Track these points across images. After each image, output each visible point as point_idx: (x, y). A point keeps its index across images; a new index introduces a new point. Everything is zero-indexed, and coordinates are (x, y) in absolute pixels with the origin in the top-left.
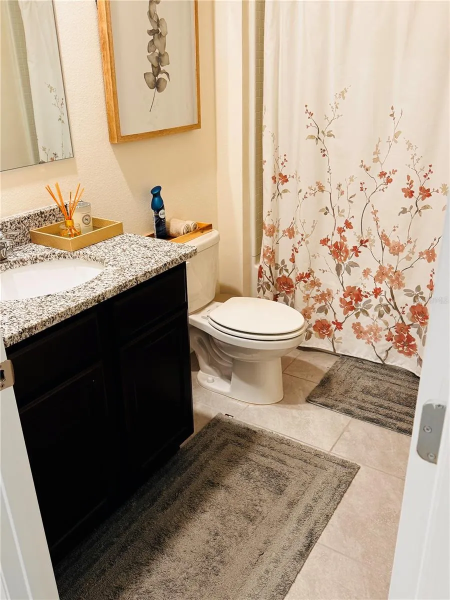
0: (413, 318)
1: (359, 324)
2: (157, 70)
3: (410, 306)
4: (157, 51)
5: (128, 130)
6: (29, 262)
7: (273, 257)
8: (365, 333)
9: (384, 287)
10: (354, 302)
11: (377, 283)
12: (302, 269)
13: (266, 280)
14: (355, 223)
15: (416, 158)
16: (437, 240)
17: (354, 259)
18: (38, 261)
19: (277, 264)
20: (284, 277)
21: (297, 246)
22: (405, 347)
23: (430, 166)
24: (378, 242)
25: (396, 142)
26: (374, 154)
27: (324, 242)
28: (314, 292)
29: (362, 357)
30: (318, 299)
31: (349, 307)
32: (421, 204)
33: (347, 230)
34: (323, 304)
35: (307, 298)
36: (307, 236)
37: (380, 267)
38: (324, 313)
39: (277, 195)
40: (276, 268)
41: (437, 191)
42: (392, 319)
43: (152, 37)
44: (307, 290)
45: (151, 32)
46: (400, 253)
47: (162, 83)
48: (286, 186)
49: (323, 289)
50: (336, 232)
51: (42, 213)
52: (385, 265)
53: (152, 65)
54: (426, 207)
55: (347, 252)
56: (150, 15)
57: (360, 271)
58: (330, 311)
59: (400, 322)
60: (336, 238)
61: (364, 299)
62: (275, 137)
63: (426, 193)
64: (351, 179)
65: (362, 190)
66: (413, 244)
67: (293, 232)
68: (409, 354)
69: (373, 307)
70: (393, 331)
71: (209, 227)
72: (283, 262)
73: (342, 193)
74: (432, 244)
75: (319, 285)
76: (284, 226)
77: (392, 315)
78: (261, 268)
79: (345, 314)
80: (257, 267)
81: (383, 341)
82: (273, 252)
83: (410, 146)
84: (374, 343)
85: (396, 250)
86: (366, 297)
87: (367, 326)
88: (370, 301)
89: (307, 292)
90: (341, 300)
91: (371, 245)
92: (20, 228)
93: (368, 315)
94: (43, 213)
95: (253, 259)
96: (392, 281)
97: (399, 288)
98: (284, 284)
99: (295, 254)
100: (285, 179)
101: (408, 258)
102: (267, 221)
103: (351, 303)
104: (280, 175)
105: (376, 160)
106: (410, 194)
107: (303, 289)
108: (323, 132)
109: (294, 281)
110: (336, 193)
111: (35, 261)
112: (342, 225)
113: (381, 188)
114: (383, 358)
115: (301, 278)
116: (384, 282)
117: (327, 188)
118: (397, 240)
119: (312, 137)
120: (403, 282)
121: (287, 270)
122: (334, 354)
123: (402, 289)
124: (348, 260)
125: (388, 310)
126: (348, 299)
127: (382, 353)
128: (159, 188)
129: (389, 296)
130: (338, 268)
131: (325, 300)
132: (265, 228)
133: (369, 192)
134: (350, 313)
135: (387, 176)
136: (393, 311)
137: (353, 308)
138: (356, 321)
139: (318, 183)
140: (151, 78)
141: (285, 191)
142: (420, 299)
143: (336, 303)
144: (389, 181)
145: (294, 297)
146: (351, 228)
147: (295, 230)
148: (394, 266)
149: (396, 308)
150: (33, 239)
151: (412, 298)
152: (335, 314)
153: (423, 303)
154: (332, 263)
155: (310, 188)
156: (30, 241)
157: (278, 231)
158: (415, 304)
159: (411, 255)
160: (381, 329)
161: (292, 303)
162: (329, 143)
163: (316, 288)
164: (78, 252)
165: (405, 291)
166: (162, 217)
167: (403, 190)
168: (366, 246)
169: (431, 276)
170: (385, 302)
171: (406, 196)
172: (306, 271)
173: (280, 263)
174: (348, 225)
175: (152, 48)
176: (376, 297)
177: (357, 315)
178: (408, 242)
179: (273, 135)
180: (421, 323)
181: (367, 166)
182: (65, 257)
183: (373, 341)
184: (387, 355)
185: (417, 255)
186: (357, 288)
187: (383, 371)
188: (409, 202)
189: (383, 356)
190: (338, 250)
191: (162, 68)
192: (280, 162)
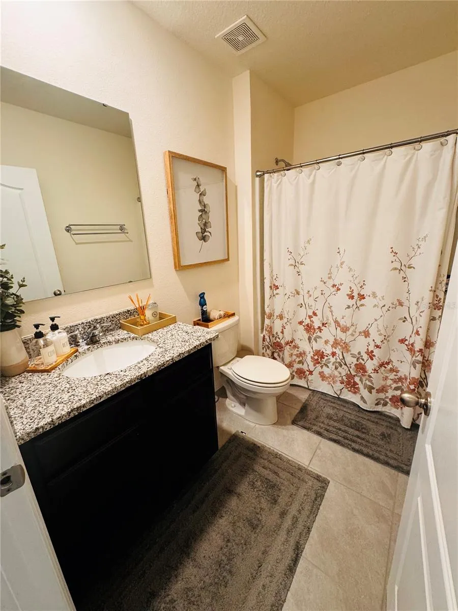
0: (356, 371)
1: (323, 372)
2: (204, 231)
3: (354, 364)
4: (204, 220)
5: (185, 262)
6: (114, 343)
7: (271, 331)
8: (327, 378)
9: (338, 351)
10: (319, 359)
11: (333, 348)
12: (288, 338)
13: (267, 344)
14: (319, 313)
15: (355, 276)
16: (370, 325)
17: (319, 334)
18: (120, 342)
19: (273, 335)
20: (277, 341)
21: (285, 325)
22: (352, 388)
23: (364, 281)
24: (333, 324)
25: (342, 267)
26: (329, 274)
27: (301, 323)
28: (295, 352)
29: (325, 392)
30: (298, 356)
31: (316, 362)
32: (359, 303)
33: (314, 317)
34: (301, 359)
35: (291, 355)
36: (290, 320)
37: (335, 339)
38: (301, 364)
39: (272, 296)
40: (273, 337)
41: (369, 296)
42: (343, 371)
43: (201, 213)
44: (291, 350)
45: (200, 211)
46: (347, 332)
47: (206, 238)
48: (278, 291)
49: (301, 350)
50: (308, 318)
51: (128, 311)
52: (338, 338)
53: (201, 228)
54: (362, 305)
55: (314, 329)
56: (200, 202)
57: (323, 340)
58: (305, 363)
59: (349, 373)
60: (308, 321)
61: (326, 358)
62: (271, 265)
63: (362, 297)
64: (316, 288)
65: (322, 294)
66: (355, 326)
67: (282, 317)
68: (355, 393)
69: (331, 363)
70: (344, 378)
71: (233, 315)
72: (277, 333)
73: (310, 296)
74: (367, 327)
75: (298, 348)
76: (277, 313)
77: (343, 369)
78: (264, 336)
79: (314, 366)
80: (262, 335)
81: (338, 384)
82: (271, 328)
83: (351, 270)
84: (333, 384)
85: (345, 330)
86: (327, 356)
87: (328, 374)
88: (329, 359)
89: (292, 352)
90: (312, 358)
91: (329, 326)
92: (113, 321)
93: (328, 367)
94: (130, 311)
95: (260, 331)
96: (343, 348)
97: (347, 352)
98: (278, 346)
99: (284, 329)
100: (277, 288)
101: (352, 335)
102: (267, 310)
103: (318, 359)
104: (274, 285)
105: (330, 278)
106: (352, 297)
107: (288, 350)
108: (298, 263)
109: (283, 345)
110: (306, 296)
111: (117, 342)
112: (311, 314)
113: (334, 293)
114: (338, 394)
115: (287, 343)
116: (337, 348)
117: (301, 292)
118: (345, 324)
119: (292, 265)
120: (350, 349)
121: (279, 338)
122: (308, 389)
123: (349, 353)
124: (315, 335)
125: (341, 366)
126: (316, 357)
127: (337, 391)
128: (204, 293)
129: (341, 357)
130: (309, 339)
131: (302, 357)
132: (266, 314)
133: (326, 296)
134: (317, 365)
135: (337, 287)
136: (344, 366)
137: (319, 363)
138: (321, 370)
139: (296, 290)
140: (200, 235)
141: (277, 294)
142: (361, 360)
143: (309, 359)
144: (338, 289)
145: (283, 353)
146: (317, 316)
147: (283, 315)
148: (343, 339)
149: (346, 364)
150: (121, 327)
151: (356, 359)
152: (308, 365)
153: (363, 362)
154: (306, 336)
155: (291, 293)
156: (120, 328)
157: (274, 316)
158: (358, 363)
159: (354, 333)
160: (337, 377)
161: (282, 357)
162: (301, 268)
163: (296, 349)
164: (144, 336)
165: (351, 354)
166: (205, 310)
167: (348, 295)
168: (326, 327)
169: (368, 346)
170: (339, 360)
171: (349, 298)
172: (290, 340)
173: (275, 334)
174: (315, 314)
175: (201, 219)
176: (333, 357)
177: (322, 367)
178: (352, 325)
179: (270, 264)
180: (362, 374)
181: (325, 281)
182: (136, 339)
183: (332, 383)
184: (341, 392)
185: (357, 334)
186: (321, 351)
187: (339, 402)
188: (351, 302)
189: (338, 393)
190: (309, 328)
191: (207, 230)
192: (274, 278)
